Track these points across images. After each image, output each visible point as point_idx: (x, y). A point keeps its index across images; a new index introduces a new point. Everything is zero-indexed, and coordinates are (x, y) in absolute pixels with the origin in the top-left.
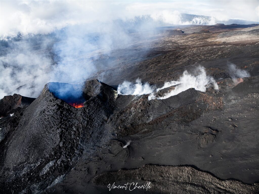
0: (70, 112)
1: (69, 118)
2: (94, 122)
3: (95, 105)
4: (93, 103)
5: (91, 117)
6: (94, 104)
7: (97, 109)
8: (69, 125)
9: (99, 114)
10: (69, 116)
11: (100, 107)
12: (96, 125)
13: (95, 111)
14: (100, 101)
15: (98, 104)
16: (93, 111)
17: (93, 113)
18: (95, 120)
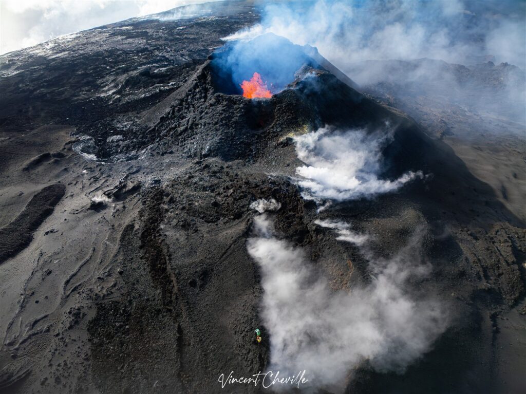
0: (203, 95)
1: (193, 105)
2: (192, 139)
3: (222, 114)
4: (223, 107)
5: (197, 129)
6: (223, 110)
7: (216, 123)
8: (182, 114)
9: (208, 135)
10: (196, 102)
11: (226, 124)
12: (187, 147)
13: (209, 124)
14: (238, 115)
15: (229, 118)
16: (207, 121)
17: (205, 125)
18: (194, 138)
